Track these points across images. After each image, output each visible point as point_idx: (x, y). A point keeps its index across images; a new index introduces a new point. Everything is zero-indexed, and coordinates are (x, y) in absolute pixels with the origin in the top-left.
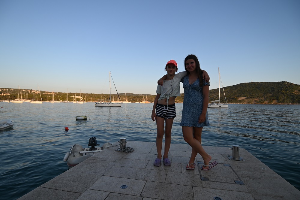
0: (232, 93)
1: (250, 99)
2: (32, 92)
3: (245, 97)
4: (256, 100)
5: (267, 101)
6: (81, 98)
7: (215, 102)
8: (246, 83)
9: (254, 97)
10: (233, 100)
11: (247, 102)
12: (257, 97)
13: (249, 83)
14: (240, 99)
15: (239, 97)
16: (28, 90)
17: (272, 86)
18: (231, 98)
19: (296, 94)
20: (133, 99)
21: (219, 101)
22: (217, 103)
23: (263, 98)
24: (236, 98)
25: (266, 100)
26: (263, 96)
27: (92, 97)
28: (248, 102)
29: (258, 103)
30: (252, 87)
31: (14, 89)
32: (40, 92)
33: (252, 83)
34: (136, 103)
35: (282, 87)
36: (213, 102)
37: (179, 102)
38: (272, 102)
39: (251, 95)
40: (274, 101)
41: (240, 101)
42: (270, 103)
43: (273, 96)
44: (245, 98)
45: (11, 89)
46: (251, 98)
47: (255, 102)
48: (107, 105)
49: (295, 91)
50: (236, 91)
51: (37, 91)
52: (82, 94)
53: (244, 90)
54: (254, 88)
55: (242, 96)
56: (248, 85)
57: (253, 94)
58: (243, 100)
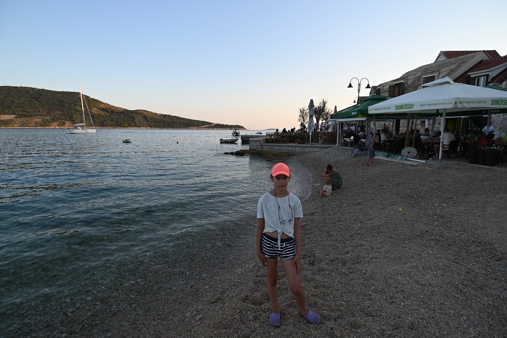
1: (24, 119)
3: (14, 114)
4: (36, 120)
5: (55, 123)
7: (79, 126)
8: (9, 87)
9: (31, 116)
11: (20, 124)
12: (38, 115)
13: (16, 87)
14: (4, 117)
17: (60, 97)
19: (95, 112)
21: (84, 124)
22: (82, 127)
23: (48, 117)
25: (53, 120)
26: (48, 114)
28: (23, 125)
29: (42, 125)
30: (23, 96)
33: (22, 87)
35: (76, 102)
36: (77, 126)
38: (64, 124)
39: (24, 111)
40: (67, 123)
41: (6, 123)
42: (62, 126)
43: (64, 115)
44: (15, 116)
46: (26, 116)
47: (36, 124)
49: (95, 109)
53: (8, 100)
54: (27, 99)
55: (7, 111)
56: (15, 91)
57: (29, 110)
58: (11, 120)
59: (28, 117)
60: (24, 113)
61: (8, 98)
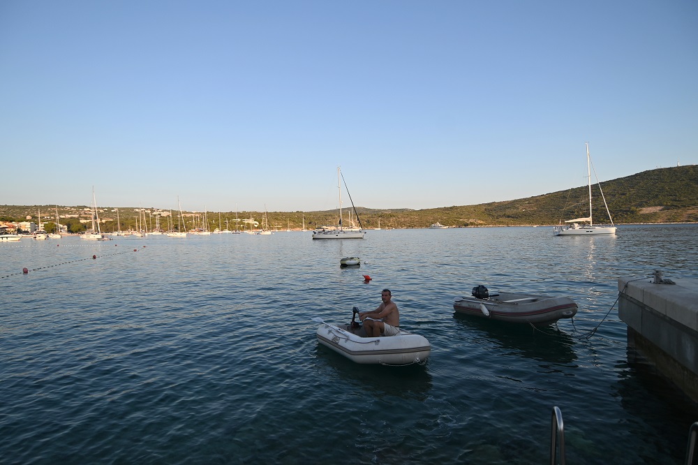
0: (623, 197)
1: (673, 212)
2: (154, 213)
3: (661, 205)
4: (690, 212)
6: (256, 222)
8: (660, 170)
9: (685, 206)
10: (627, 214)
11: (666, 218)
12: (694, 205)
13: (670, 169)
14: (646, 210)
15: (641, 205)
16: (147, 209)
18: (621, 210)
20: (368, 222)
21: (590, 219)
22: (583, 224)
24: (633, 208)
27: (277, 219)
28: (669, 219)
30: (678, 179)
31: (119, 209)
32: (170, 214)
33: (678, 167)
34: (376, 229)
36: (572, 223)
37: (482, 224)
39: (676, 201)
41: (647, 218)
44: (659, 208)
45: (113, 209)
46: (676, 207)
47: (689, 217)
48: (334, 236)
50: (633, 191)
51: (163, 211)
52: (256, 213)
53: (657, 187)
54: (683, 183)
55: (652, 202)
56: (668, 175)
57: (682, 199)
58: (655, 214)
59: (679, 208)
60: (675, 203)
61: (657, 184)
